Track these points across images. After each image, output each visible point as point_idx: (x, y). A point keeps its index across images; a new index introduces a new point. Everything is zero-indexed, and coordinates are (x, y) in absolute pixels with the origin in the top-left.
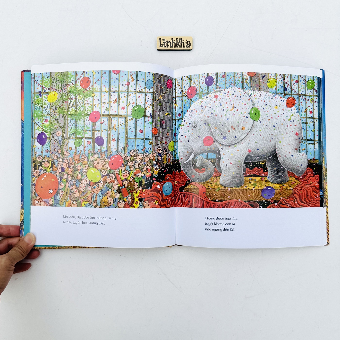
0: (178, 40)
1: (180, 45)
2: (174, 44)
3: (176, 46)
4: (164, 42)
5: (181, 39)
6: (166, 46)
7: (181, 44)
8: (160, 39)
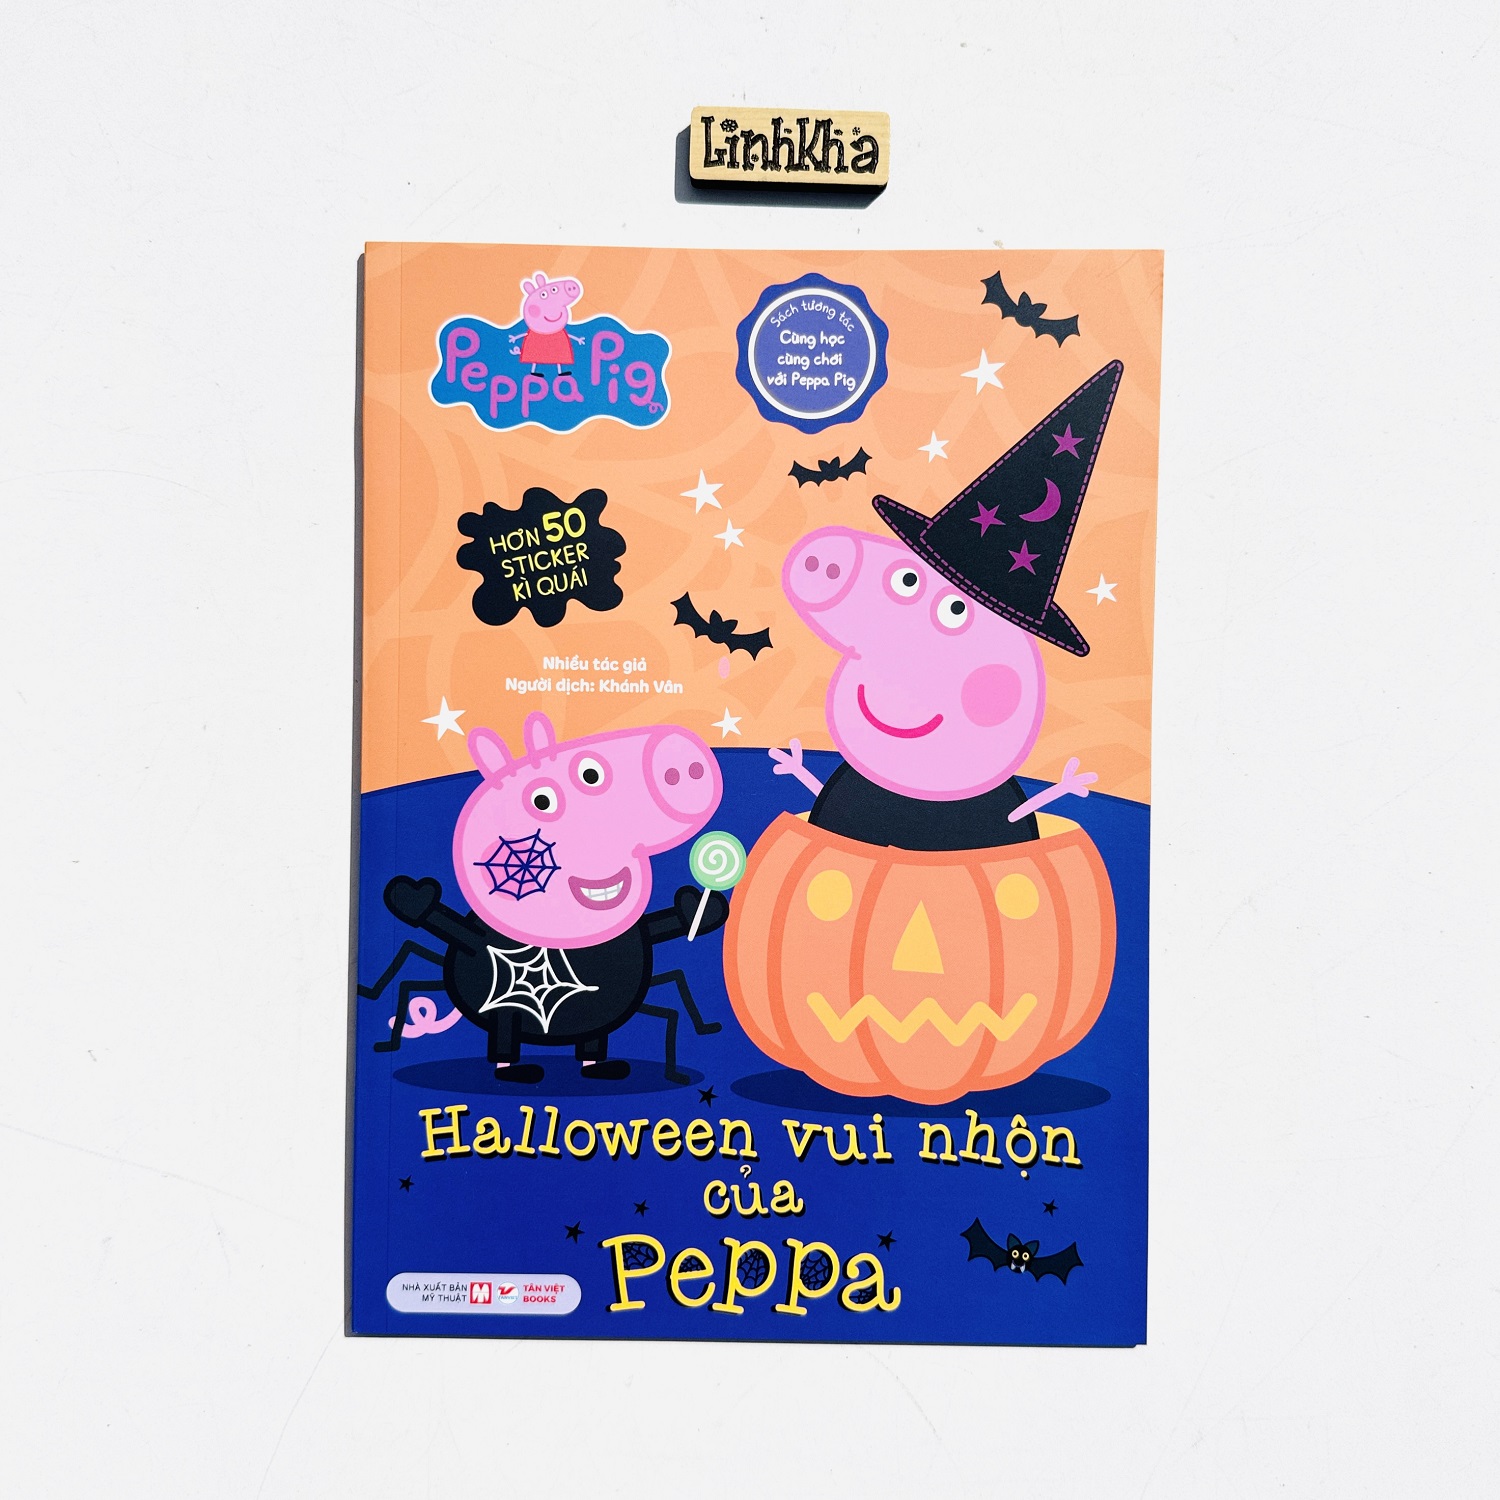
0: (810, 128)
1: (819, 157)
2: (784, 149)
3: (796, 161)
4: (727, 140)
5: (824, 124)
6: (742, 163)
7: (826, 150)
8: (708, 121)
